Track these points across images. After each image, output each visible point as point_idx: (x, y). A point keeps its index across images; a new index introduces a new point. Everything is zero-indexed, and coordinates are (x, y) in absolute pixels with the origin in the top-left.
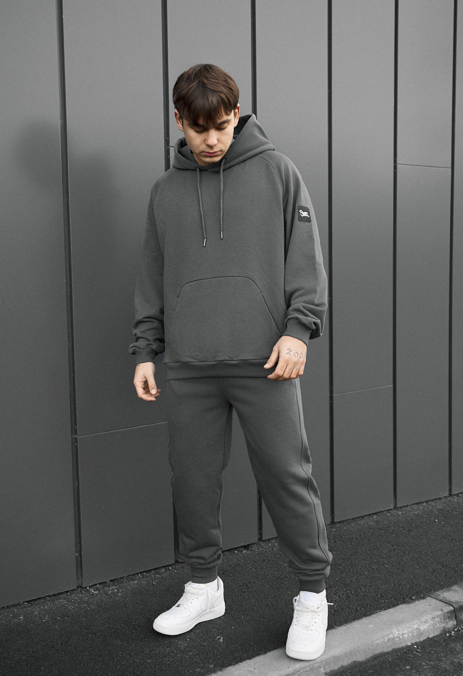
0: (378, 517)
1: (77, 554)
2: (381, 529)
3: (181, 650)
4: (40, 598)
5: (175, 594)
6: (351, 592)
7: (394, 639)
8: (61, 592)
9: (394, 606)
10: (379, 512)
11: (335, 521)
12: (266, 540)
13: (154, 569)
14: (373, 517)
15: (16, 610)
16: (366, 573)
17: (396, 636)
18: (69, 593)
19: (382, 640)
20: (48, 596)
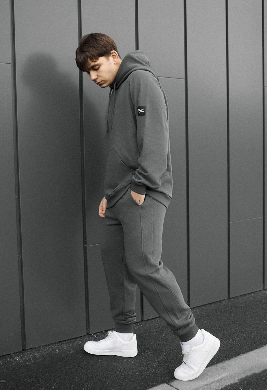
0: (254, 295)
2: (257, 302)
3: (154, 368)
4: (66, 340)
5: (144, 338)
6: (246, 336)
8: (78, 337)
10: (255, 292)
11: (230, 297)
14: (251, 295)
15: (53, 347)
16: (253, 325)
18: (82, 338)
20: (70, 339)
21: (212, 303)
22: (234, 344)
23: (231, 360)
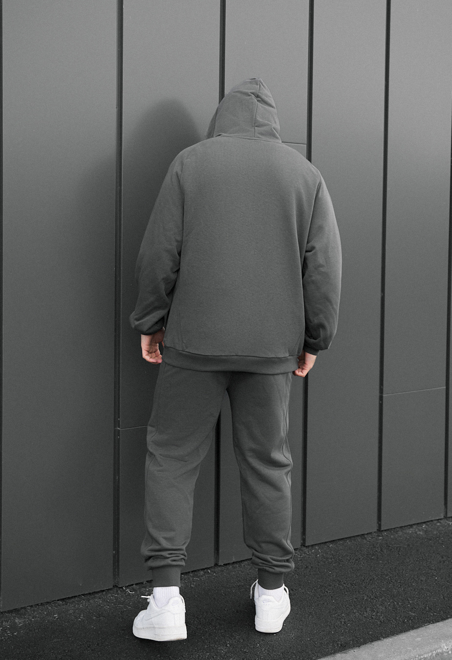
0: (427, 527)
1: (114, 552)
2: (430, 540)
4: (75, 597)
5: (214, 599)
6: (398, 604)
7: (442, 653)
8: (96, 591)
9: (443, 619)
10: (428, 522)
11: (382, 529)
12: (309, 546)
13: (192, 572)
14: (422, 526)
15: (50, 608)
17: (444, 650)
18: (104, 593)
19: (430, 654)
20: (83, 595)
21: (346, 538)
22: (372, 618)
23: (363, 647)
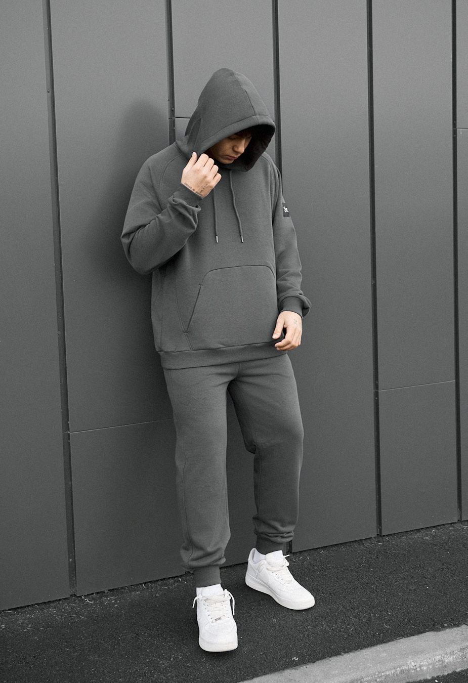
0: (437, 531)
1: (71, 560)
2: (436, 545)
3: (160, 670)
4: (28, 606)
7: (408, 670)
9: (420, 633)
10: (438, 526)
11: (383, 534)
12: (296, 553)
13: (161, 580)
14: (431, 531)
16: (400, 594)
17: (412, 667)
18: (61, 602)
19: (393, 671)
21: (341, 544)
22: (340, 631)
23: (318, 663)
